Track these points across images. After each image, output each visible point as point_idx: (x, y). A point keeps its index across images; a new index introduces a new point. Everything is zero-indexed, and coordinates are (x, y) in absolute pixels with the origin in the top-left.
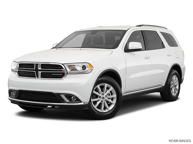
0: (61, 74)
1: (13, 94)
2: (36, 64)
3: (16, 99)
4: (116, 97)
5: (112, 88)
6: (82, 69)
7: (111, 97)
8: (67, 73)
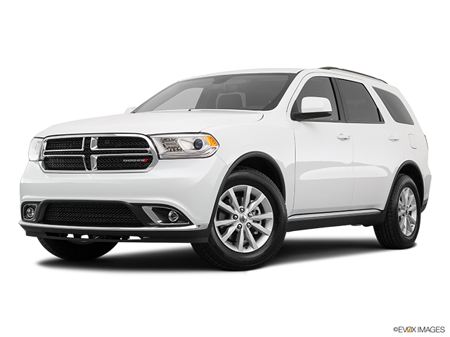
1: (31, 213)
2: (86, 138)
3: (39, 222)
4: (272, 217)
5: (262, 197)
6: (193, 147)
7: (261, 217)
8: (158, 155)
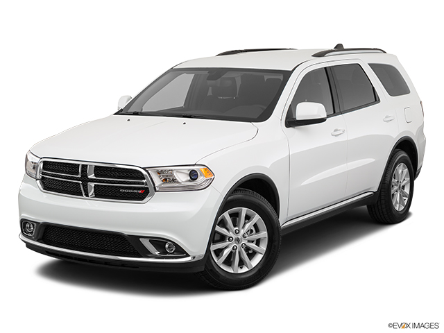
0: (140, 192)
1: (30, 227)
2: (83, 165)
3: (38, 241)
4: (267, 236)
5: (257, 218)
6: (189, 178)
7: (255, 237)
8: (155, 188)
